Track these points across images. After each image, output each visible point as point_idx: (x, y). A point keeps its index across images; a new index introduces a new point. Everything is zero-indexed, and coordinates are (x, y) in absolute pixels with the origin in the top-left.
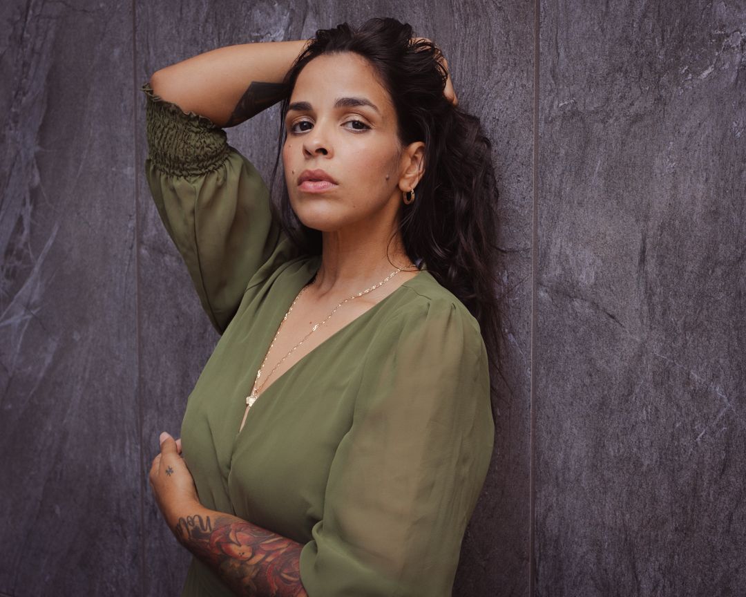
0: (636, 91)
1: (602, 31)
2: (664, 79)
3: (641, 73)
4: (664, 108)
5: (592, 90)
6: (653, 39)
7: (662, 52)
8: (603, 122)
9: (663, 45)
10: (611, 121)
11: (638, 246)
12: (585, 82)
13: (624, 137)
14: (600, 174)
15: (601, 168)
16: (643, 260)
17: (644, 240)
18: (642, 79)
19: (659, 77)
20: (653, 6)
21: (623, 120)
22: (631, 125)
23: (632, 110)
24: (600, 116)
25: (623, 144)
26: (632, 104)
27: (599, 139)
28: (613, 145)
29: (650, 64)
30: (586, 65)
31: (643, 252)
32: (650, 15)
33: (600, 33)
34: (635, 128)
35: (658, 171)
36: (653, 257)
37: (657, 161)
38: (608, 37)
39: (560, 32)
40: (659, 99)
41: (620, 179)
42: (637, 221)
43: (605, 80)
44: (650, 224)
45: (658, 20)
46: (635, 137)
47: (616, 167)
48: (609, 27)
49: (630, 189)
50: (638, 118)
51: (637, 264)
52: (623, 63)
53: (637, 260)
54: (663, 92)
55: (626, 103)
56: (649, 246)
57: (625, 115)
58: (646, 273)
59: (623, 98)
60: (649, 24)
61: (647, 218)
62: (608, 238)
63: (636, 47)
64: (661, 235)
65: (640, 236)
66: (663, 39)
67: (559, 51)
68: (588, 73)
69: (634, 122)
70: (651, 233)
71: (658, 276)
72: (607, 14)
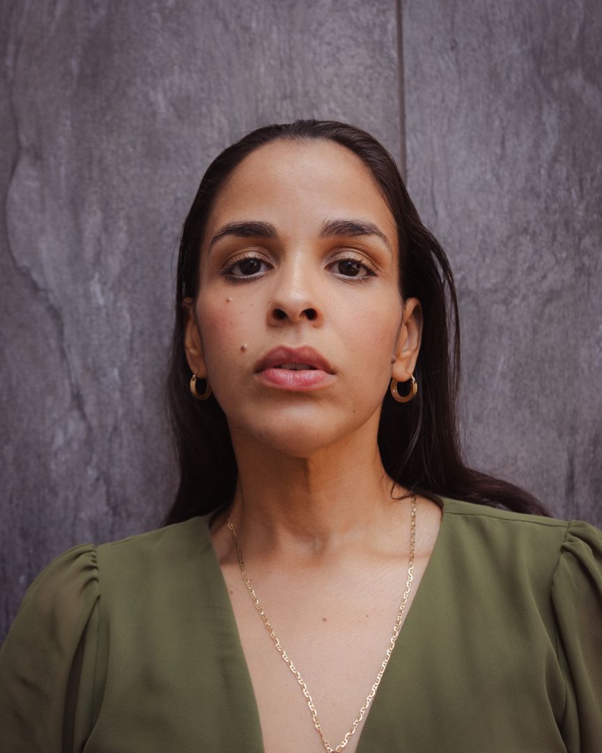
0: (548, 258)
1: (498, 179)
2: (587, 242)
3: (555, 236)
4: (588, 281)
5: (488, 261)
6: (568, 190)
7: (582, 207)
8: (505, 302)
9: (582, 197)
10: (516, 301)
11: (564, 470)
12: (477, 249)
13: (536, 321)
14: (504, 376)
15: (505, 367)
16: (571, 489)
17: (571, 462)
18: (556, 243)
19: (580, 240)
20: (565, 147)
21: (532, 299)
22: (545, 305)
23: (545, 286)
24: (500, 296)
25: (535, 331)
26: (544, 277)
27: (501, 327)
28: (521, 335)
29: (567, 224)
30: (477, 226)
31: (571, 477)
32: (562, 159)
33: (494, 182)
34: (550, 309)
35: (585, 365)
36: (585, 483)
37: (584, 352)
38: (506, 187)
39: (436, 183)
40: (581, 270)
41: (532, 380)
42: (560, 435)
43: (505, 245)
44: (579, 438)
45: (574, 166)
46: (551, 320)
47: (526, 364)
48: (507, 174)
49: (548, 392)
50: (553, 295)
51: (563, 494)
52: (528, 223)
53: (562, 490)
54: (586, 260)
55: (535, 277)
56: (578, 469)
57: (535, 292)
58: (577, 506)
59: (531, 269)
60: (562, 170)
61: (573, 430)
62: (520, 463)
63: (546, 202)
64: (594, 452)
65: (565, 456)
66: (581, 190)
67: (437, 208)
68: (480, 237)
69: (549, 301)
70: (580, 450)
71: (593, 508)
72: (502, 157)
